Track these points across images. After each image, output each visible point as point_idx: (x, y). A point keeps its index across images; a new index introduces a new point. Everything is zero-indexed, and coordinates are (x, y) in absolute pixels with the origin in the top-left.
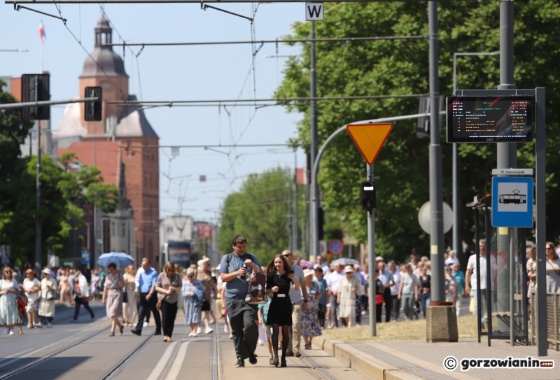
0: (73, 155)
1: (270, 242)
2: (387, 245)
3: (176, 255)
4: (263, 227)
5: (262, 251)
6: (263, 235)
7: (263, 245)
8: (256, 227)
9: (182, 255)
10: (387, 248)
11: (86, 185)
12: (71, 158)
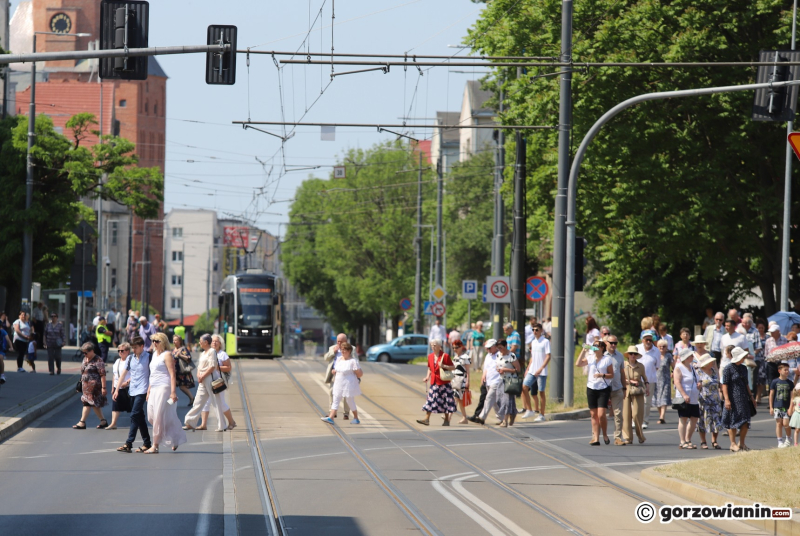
0: (89, 118)
1: (381, 268)
2: (633, 289)
3: (249, 296)
4: (370, 242)
5: (367, 281)
6: (369, 254)
7: (370, 271)
8: (360, 242)
9: (260, 296)
10: (632, 295)
11: (109, 169)
12: (86, 123)
